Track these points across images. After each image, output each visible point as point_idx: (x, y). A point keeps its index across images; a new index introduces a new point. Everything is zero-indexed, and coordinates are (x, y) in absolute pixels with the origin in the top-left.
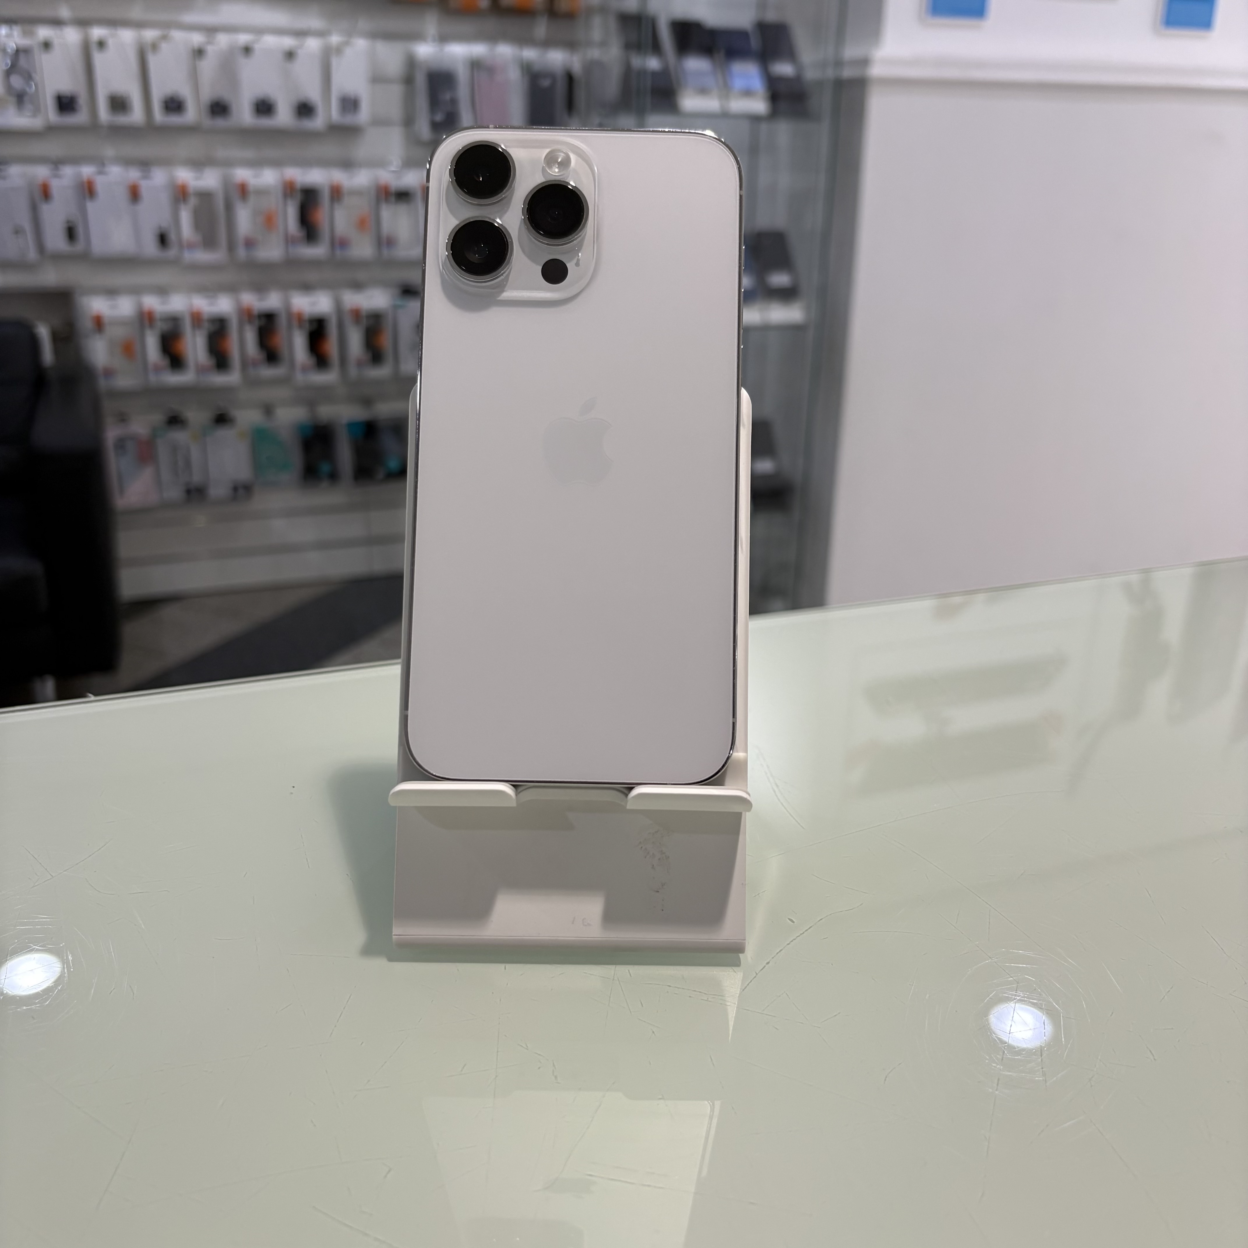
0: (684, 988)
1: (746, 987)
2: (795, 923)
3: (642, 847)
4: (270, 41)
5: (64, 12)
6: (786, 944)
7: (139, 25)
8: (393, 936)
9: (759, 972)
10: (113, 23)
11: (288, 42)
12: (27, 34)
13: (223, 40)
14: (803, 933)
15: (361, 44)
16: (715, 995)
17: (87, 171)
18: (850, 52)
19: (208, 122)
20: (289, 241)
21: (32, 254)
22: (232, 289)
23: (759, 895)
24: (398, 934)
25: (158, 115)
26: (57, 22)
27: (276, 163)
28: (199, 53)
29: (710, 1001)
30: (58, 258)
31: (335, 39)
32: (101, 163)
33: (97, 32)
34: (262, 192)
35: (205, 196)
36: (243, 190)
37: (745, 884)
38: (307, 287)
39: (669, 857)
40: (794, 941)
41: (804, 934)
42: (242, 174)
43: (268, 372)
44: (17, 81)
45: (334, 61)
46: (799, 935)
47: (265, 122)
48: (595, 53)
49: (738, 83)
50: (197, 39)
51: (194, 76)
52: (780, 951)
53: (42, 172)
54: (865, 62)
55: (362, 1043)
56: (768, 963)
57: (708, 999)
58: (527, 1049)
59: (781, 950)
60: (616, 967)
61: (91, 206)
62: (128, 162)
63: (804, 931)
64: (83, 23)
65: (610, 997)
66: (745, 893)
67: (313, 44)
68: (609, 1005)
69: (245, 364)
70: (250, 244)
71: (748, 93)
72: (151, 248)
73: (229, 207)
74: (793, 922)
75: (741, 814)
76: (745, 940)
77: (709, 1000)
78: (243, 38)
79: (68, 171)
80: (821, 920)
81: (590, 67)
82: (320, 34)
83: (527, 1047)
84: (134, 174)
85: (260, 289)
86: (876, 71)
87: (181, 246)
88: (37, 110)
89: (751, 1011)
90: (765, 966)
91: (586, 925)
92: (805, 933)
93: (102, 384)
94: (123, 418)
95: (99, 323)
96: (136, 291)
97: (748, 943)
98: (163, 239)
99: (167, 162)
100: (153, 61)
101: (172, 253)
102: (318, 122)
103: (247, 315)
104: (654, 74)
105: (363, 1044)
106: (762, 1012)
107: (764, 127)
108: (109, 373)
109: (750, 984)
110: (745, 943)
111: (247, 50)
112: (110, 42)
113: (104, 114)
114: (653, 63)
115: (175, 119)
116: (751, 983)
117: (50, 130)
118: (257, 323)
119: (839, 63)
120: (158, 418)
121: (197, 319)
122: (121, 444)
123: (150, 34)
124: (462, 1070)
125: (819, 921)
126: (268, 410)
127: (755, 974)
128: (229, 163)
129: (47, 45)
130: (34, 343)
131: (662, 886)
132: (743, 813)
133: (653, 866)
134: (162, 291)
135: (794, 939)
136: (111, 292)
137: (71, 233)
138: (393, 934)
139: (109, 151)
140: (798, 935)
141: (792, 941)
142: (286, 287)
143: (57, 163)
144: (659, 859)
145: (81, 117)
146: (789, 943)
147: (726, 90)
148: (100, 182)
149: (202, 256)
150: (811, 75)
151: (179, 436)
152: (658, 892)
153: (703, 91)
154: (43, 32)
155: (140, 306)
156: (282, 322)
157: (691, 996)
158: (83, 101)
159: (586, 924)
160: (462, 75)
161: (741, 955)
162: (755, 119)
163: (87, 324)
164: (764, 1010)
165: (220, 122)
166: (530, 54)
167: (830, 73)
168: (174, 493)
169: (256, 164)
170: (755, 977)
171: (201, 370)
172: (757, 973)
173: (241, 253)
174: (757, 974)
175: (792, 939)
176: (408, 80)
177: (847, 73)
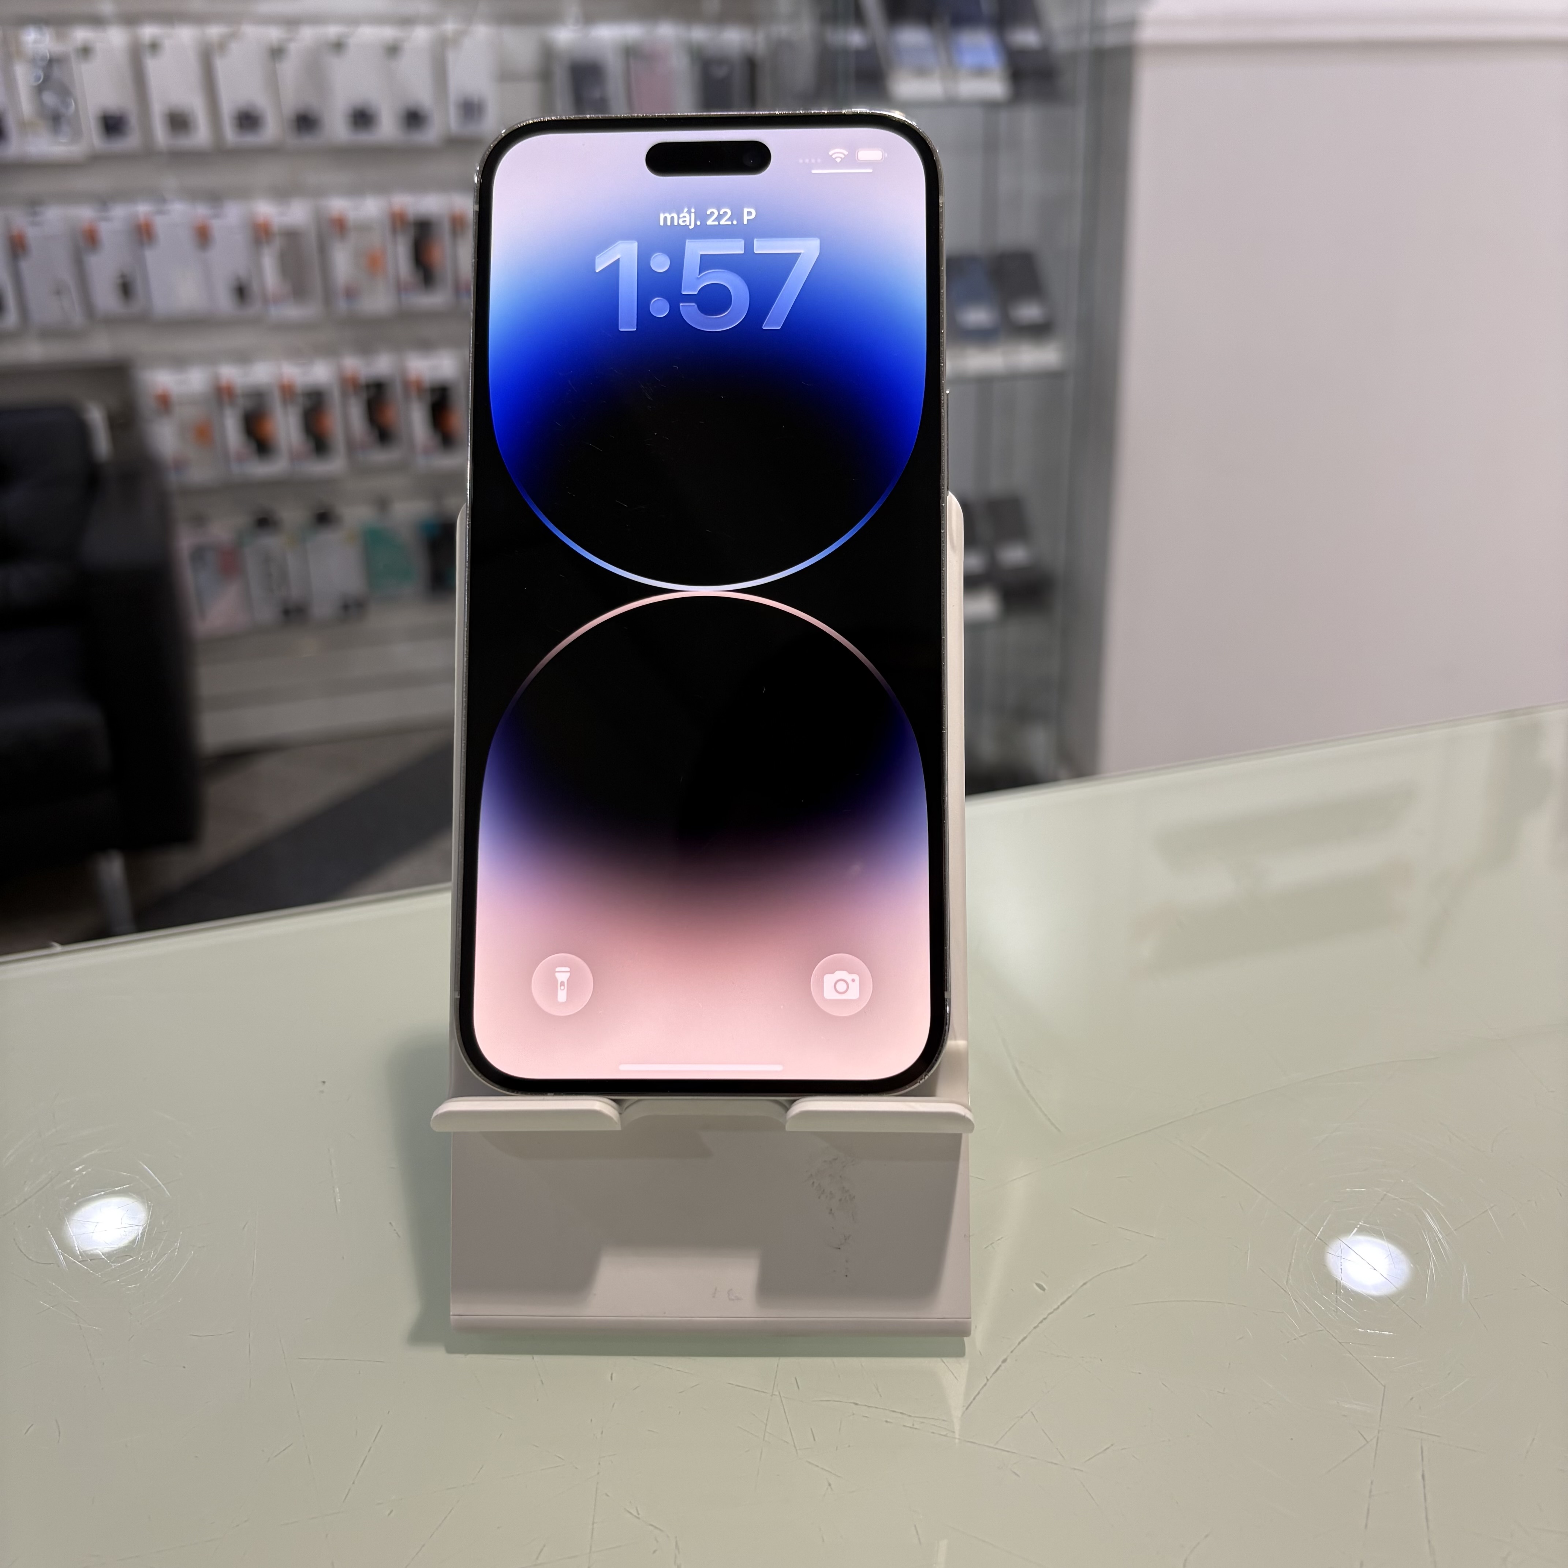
0: (877, 1406)
1: (972, 1402)
2: (1046, 1291)
3: (813, 1183)
4: (369, 34)
5: (107, 8)
6: (1032, 1328)
7: (199, 19)
8: (451, 1317)
9: (991, 1377)
10: (169, 18)
11: (388, 33)
12: (60, 37)
13: (308, 35)
14: (1058, 1307)
15: (482, 32)
16: (925, 1418)
17: (143, 209)
18: (1113, 12)
19: (293, 141)
20: (400, 289)
21: (78, 318)
22: (329, 351)
23: (993, 1245)
24: (458, 1314)
25: (230, 134)
26: (96, 21)
27: (382, 189)
28: (277, 53)
29: (916, 1429)
30: (111, 322)
31: (450, 27)
32: (159, 198)
33: (148, 32)
34: (364, 228)
35: (292, 236)
36: (340, 226)
37: (970, 1236)
38: (426, 346)
39: (854, 1197)
40: (1044, 1321)
41: (1059, 1310)
42: (338, 205)
43: (380, 456)
44: (50, 99)
45: (451, 56)
46: (1052, 1310)
47: (365, 138)
48: (783, 30)
49: (969, 60)
50: (274, 34)
51: (273, 83)
52: (1023, 1340)
53: (85, 213)
54: (1131, 24)
55: (391, 1512)
56: (1004, 1361)
57: (913, 1425)
58: (638, 1518)
59: (1025, 1338)
60: (779, 1359)
61: (151, 255)
62: (193, 195)
63: (1059, 1304)
64: (130, 20)
65: (766, 1425)
66: (970, 1249)
67: (421, 35)
68: (764, 1439)
69: (352, 447)
70: (351, 294)
71: (980, 72)
72: (225, 303)
73: (323, 250)
74: (1043, 1289)
75: (959, 1136)
76: (970, 1318)
77: (915, 1427)
78: (333, 31)
79: (120, 213)
80: (1085, 1284)
81: (780, 47)
82: (431, 21)
83: (638, 1514)
84: (201, 211)
85: (366, 349)
86: (1148, 34)
87: (266, 301)
88: (77, 134)
89: (979, 1444)
90: (1000, 1366)
91: (733, 1300)
92: (1061, 1307)
93: (173, 479)
94: (199, 521)
95: (165, 403)
96: (210, 359)
97: (976, 1327)
98: (241, 292)
99: (244, 194)
100: (221, 66)
101: (254, 309)
102: (431, 135)
103: (350, 385)
104: (859, 54)
105: (392, 1515)
106: (996, 1447)
107: (1004, 116)
108: (180, 465)
109: (977, 1398)
110: (970, 1323)
111: (338, 46)
112: (167, 44)
113: (161, 135)
114: (855, 38)
115: (250, 139)
116: (980, 1395)
117: (95, 160)
118: (364, 396)
119: (1097, 27)
120: (241, 520)
121: (288, 392)
122: (199, 554)
123: (214, 32)
124: (537, 1558)
125: (1082, 1286)
126: (382, 504)
127: (986, 1380)
128: (319, 192)
129: (86, 51)
130: (83, 431)
131: (846, 1239)
132: (964, 1136)
133: (831, 1210)
134: (243, 358)
135: (1045, 1319)
136: (179, 362)
137: (126, 289)
138: (451, 1313)
139: (170, 181)
140: (1049, 1312)
141: (1041, 1322)
142: (399, 347)
143: (104, 201)
144: (840, 1200)
145: (131, 141)
146: (1036, 1325)
147: (951, 69)
148: (160, 224)
149: (292, 312)
150: (1062, 44)
151: (271, 542)
152: (839, 1248)
153: (922, 72)
154: (81, 35)
155: (216, 378)
156: (398, 391)
157: (888, 1420)
158: (133, 121)
159: (733, 1298)
160: (614, 66)
161: (966, 1339)
162: (990, 106)
163: (147, 404)
164: (997, 1443)
165: (308, 141)
166: (699, 34)
167: (1085, 41)
168: (267, 613)
169: (356, 191)
170: (985, 1385)
171: (295, 458)
172: (988, 1378)
173: (342, 306)
174: (988, 1380)
175: (1041, 1319)
176: (545, 75)
177: (1111, 39)
